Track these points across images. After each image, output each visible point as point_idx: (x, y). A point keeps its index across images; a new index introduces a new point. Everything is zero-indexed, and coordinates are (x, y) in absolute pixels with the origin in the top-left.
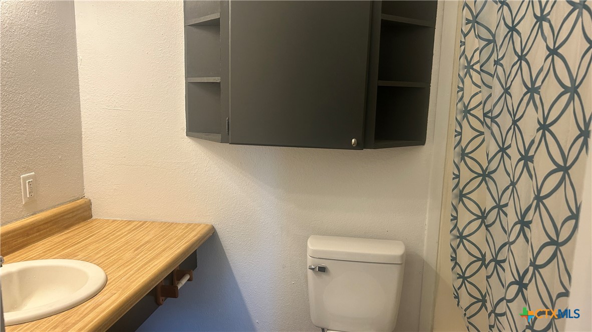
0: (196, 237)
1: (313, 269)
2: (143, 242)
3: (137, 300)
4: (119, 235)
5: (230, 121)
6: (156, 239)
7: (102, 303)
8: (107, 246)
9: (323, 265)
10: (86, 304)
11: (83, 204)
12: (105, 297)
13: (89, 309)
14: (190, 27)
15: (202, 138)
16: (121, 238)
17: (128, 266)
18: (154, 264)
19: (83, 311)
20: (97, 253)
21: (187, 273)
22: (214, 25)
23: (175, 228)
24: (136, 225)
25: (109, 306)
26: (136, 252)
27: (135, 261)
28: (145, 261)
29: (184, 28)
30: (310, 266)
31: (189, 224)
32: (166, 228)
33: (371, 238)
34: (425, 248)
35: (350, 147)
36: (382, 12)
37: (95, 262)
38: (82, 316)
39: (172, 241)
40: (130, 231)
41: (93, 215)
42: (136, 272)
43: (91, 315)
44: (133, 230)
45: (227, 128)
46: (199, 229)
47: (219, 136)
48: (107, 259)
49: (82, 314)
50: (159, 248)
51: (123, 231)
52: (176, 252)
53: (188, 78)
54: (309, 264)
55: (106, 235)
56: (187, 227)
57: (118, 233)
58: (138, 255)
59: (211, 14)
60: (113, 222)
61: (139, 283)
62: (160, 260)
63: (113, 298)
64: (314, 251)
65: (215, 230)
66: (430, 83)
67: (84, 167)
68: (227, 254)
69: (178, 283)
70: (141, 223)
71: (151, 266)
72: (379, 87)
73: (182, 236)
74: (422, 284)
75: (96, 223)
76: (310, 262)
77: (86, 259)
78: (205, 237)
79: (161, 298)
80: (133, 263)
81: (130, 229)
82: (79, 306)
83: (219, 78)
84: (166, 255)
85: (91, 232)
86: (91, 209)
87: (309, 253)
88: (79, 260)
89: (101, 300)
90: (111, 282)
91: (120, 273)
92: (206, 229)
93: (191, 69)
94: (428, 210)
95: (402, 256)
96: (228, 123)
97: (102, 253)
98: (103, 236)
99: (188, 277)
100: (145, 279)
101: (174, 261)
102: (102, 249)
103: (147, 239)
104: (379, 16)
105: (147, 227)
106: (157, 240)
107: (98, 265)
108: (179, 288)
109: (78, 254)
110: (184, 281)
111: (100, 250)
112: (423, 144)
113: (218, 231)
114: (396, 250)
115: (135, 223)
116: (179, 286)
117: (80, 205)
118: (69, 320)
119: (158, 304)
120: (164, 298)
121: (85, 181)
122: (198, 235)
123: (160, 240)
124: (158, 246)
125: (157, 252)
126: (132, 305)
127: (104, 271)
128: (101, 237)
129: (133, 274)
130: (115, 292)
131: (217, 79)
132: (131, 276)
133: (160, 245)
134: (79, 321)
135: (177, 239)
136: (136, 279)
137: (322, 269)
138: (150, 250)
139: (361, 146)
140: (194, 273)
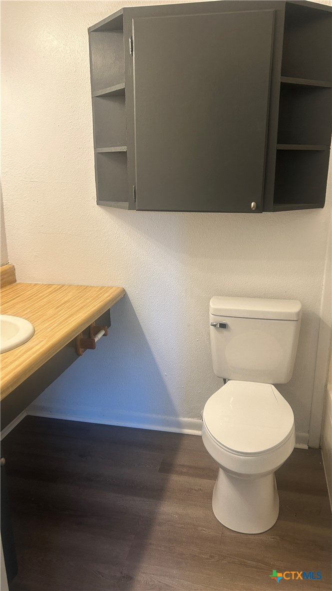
0: (109, 298)
1: (215, 326)
2: (63, 302)
3: (61, 346)
4: (42, 296)
5: (136, 188)
6: (74, 299)
7: (32, 348)
8: (32, 305)
9: (224, 322)
10: (19, 349)
11: (8, 269)
12: (35, 343)
13: (22, 352)
14: (97, 98)
15: (111, 206)
16: (43, 299)
17: (52, 320)
18: (73, 319)
19: (18, 354)
20: (24, 310)
21: (103, 329)
22: (119, 95)
23: (90, 290)
24: (55, 288)
25: (39, 349)
26: (58, 309)
27: (58, 316)
28: (66, 316)
29: (91, 100)
30: (211, 323)
31: (103, 287)
32: (82, 291)
33: (270, 298)
34: (321, 308)
35: (249, 210)
36: (282, 75)
37: (24, 317)
38: (17, 357)
39: (88, 301)
40: (51, 293)
41: (17, 279)
42: (58, 325)
43: (25, 356)
44: (53, 292)
45: (134, 195)
46: (112, 290)
47: (127, 204)
48: (33, 315)
49: (17, 355)
50: (77, 306)
51: (45, 293)
52: (92, 310)
53: (97, 149)
54: (211, 321)
55: (29, 296)
56: (101, 289)
57: (40, 295)
58: (60, 311)
59: (117, 84)
60: (35, 285)
61: (62, 333)
62: (79, 315)
63: (42, 344)
64: (216, 310)
65: (126, 292)
66: (330, 145)
67: (7, 235)
68: (137, 314)
69: (95, 337)
70: (60, 286)
71: (72, 320)
72: (277, 150)
73: (97, 296)
74: (318, 341)
75: (20, 286)
76: (212, 319)
77: (16, 315)
78: (118, 298)
79: (81, 350)
80: (55, 318)
81: (50, 292)
82: (14, 350)
83: (126, 147)
84: (84, 312)
85: (17, 294)
86: (14, 274)
87: (211, 312)
88: (10, 315)
89: (32, 345)
90: (38, 333)
91: (45, 326)
92: (118, 291)
93: (99, 140)
94: (325, 271)
95: (298, 313)
96: (135, 190)
97: (28, 311)
98: (27, 297)
99: (103, 333)
100: (66, 330)
101: (91, 317)
102: (28, 307)
103: (66, 299)
104: (279, 79)
105: (65, 290)
106: (74, 301)
107: (26, 319)
108: (96, 341)
109: (7, 311)
110: (100, 335)
111: (27, 308)
112: (322, 206)
113: (128, 293)
114: (293, 308)
115: (55, 286)
116: (96, 339)
117: (6, 270)
118: (7, 360)
119: (79, 355)
120: (83, 349)
121: (8, 248)
122: (111, 296)
123: (77, 300)
124: (76, 305)
125: (75, 309)
126: (57, 350)
127: (32, 324)
128: (26, 298)
129: (56, 327)
130: (43, 340)
131: (123, 149)
132: (55, 328)
133: (78, 304)
134: (15, 360)
135: (93, 299)
136: (59, 330)
137: (223, 326)
138: (70, 308)
139: (260, 209)
140: (109, 330)
